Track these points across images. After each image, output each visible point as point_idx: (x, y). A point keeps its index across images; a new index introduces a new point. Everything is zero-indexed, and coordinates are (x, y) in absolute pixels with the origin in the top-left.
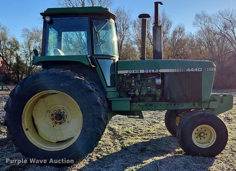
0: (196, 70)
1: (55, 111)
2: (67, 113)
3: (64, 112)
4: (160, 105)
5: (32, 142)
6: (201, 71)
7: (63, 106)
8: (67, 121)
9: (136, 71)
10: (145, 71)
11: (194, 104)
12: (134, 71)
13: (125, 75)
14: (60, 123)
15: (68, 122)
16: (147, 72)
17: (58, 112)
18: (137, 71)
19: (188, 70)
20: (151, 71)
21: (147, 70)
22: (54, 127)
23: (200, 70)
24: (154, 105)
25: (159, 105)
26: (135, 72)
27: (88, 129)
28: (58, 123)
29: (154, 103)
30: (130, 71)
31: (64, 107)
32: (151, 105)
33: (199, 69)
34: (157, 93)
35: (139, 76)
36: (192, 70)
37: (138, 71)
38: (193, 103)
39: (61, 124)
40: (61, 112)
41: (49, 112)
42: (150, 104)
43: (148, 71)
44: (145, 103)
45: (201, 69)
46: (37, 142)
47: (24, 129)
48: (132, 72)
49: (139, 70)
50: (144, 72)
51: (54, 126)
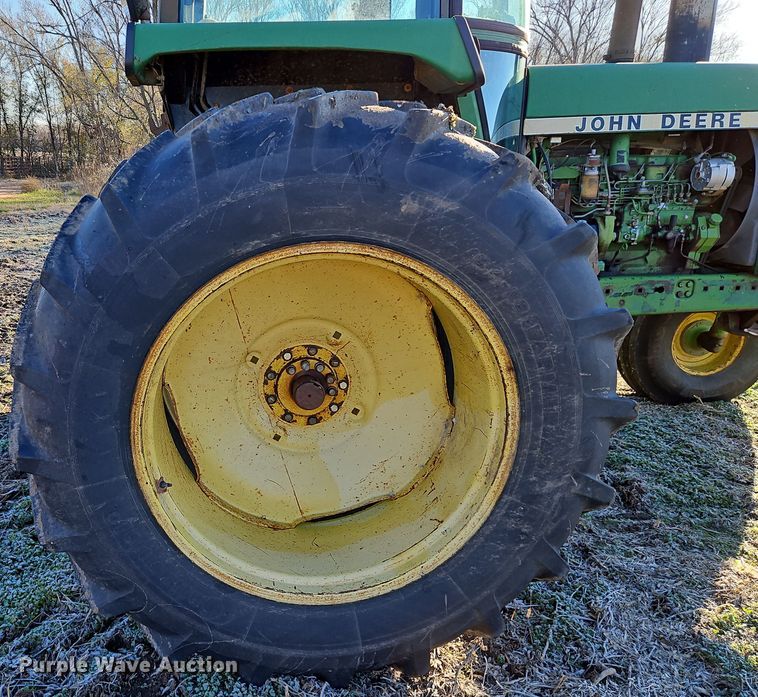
1: (287, 356)
2: (357, 362)
3: (334, 358)
4: (706, 289)
5: (199, 560)
7: (333, 329)
8: (349, 405)
9: (620, 123)
10: (668, 121)
12: (612, 123)
13: (553, 140)
14: (313, 420)
15: (355, 411)
16: (676, 127)
17: (304, 360)
18: (625, 118)
20: (698, 120)
21: (677, 117)
22: (277, 438)
24: (676, 289)
25: (699, 287)
26: (616, 128)
27: (550, 485)
28: (303, 420)
29: (675, 279)
30: (589, 119)
31: (337, 335)
32: (660, 290)
34: (704, 233)
35: (624, 146)
37: (631, 120)
39: (318, 421)
40: (321, 362)
41: (250, 358)
42: (658, 286)
43: (682, 121)
44: (638, 280)
46: (222, 554)
47: (149, 490)
48: (598, 124)
49: (635, 117)
50: (660, 128)
51: (280, 432)
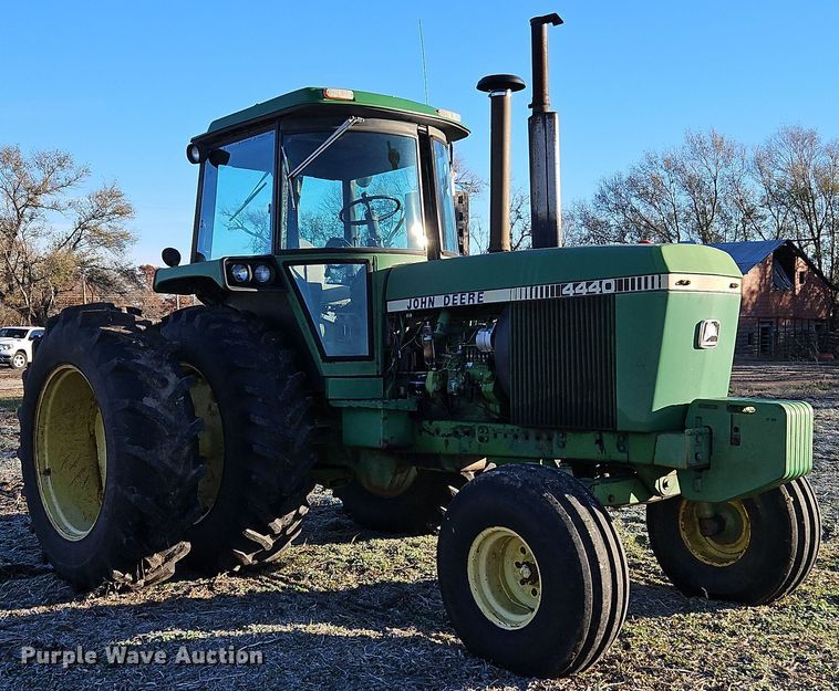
0: (596, 288)
4: (495, 436)
5: (46, 509)
6: (612, 291)
9: (425, 303)
10: (447, 300)
11: (600, 442)
12: (422, 303)
16: (451, 304)
19: (568, 291)
21: (451, 297)
23: (608, 286)
24: (478, 435)
25: (491, 434)
26: (423, 306)
29: (476, 426)
30: (412, 301)
32: (467, 433)
33: (605, 282)
36: (582, 290)
37: (430, 300)
38: (598, 437)
42: (466, 430)
44: (454, 424)
45: (612, 281)
46: (59, 510)
48: (416, 304)
